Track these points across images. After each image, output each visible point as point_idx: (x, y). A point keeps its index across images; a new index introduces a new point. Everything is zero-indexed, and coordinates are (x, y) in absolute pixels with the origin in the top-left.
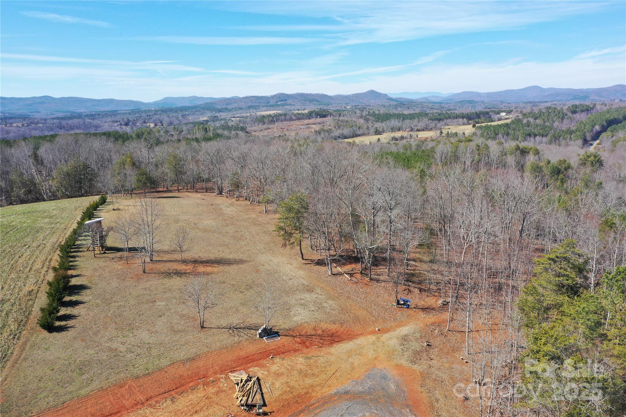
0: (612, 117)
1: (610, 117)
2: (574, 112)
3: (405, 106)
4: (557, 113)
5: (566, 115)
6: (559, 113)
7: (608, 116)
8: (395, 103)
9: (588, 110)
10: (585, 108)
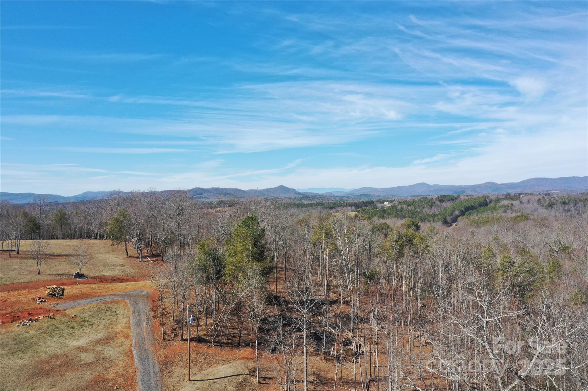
0: (469, 205)
1: (468, 204)
2: (441, 201)
3: (309, 199)
4: (427, 201)
5: (435, 203)
6: (429, 202)
7: (466, 204)
8: (301, 196)
9: (453, 200)
10: (451, 198)
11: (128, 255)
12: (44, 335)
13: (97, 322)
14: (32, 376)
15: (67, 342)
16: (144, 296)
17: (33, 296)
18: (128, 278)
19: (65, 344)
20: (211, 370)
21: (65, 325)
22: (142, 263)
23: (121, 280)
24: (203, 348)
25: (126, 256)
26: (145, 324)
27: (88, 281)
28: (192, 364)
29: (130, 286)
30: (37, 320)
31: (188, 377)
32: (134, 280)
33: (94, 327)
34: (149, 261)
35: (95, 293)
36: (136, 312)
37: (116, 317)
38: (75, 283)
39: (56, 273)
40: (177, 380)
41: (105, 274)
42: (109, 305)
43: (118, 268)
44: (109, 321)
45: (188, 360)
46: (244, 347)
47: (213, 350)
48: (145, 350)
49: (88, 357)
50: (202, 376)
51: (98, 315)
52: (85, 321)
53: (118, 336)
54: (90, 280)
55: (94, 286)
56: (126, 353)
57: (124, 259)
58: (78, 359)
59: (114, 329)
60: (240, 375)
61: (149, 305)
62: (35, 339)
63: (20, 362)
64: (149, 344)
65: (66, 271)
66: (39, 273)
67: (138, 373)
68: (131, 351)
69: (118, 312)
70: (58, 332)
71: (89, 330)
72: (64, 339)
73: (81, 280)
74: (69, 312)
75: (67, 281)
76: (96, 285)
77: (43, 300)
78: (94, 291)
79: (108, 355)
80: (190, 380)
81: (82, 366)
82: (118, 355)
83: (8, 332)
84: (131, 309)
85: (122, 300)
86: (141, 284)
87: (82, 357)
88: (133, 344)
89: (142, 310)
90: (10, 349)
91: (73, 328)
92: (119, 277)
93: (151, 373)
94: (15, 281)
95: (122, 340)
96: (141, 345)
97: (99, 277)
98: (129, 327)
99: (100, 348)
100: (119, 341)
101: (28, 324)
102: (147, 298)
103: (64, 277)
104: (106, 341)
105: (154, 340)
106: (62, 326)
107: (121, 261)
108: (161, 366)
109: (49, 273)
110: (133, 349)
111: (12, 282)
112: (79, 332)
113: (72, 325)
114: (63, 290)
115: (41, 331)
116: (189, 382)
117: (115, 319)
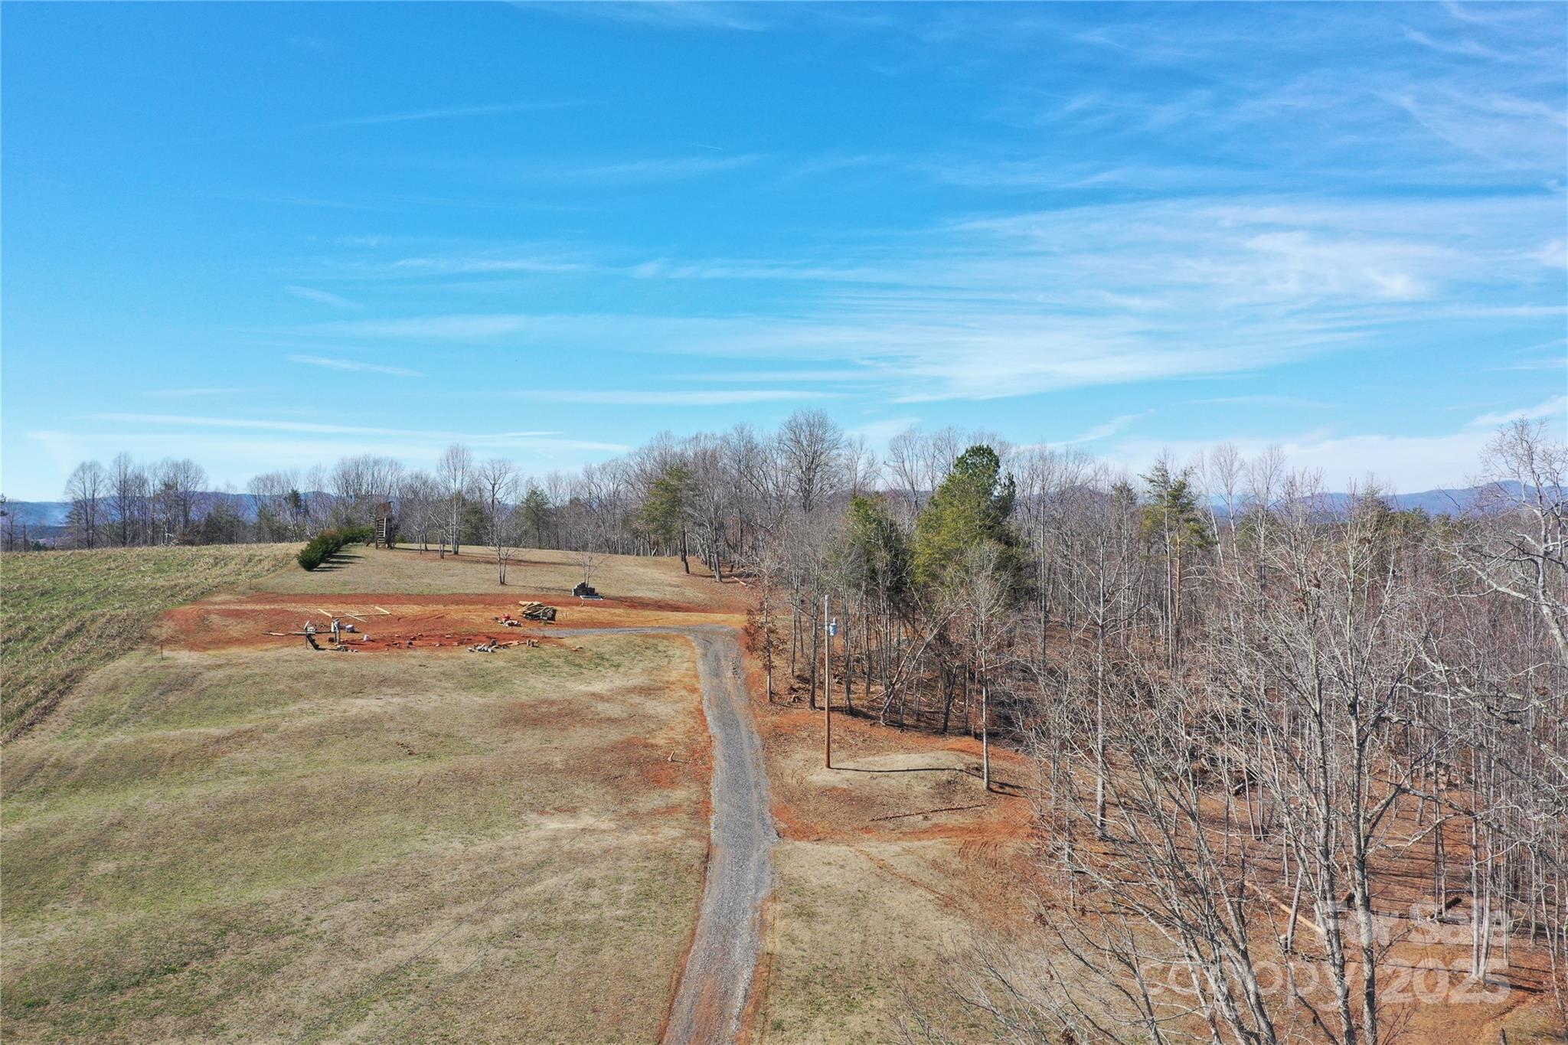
11: (688, 571)
12: (523, 670)
13: (626, 663)
14: (505, 722)
15: (568, 684)
16: (727, 634)
17: (495, 615)
18: (691, 606)
19: (564, 686)
20: (876, 759)
21: (562, 659)
22: (724, 586)
23: (675, 608)
24: (861, 725)
25: (685, 573)
26: (729, 674)
27: (605, 604)
28: (833, 746)
29: (695, 617)
30: (506, 646)
31: (824, 763)
32: (703, 611)
33: (621, 670)
34: (736, 582)
35: (621, 621)
36: (709, 655)
37: (667, 659)
38: (578, 604)
39: (538, 585)
40: (800, 764)
41: (640, 595)
42: (651, 641)
43: (668, 588)
44: (652, 665)
45: (826, 739)
46: (956, 736)
47: (882, 732)
48: (731, 712)
49: (614, 710)
50: (857, 764)
51: (628, 653)
52: (603, 659)
53: (674, 687)
54: (606, 601)
55: (617, 611)
56: (691, 712)
57: (679, 577)
58: (593, 709)
59: (663, 676)
60: (944, 769)
61: (737, 647)
62: (504, 674)
63: (481, 701)
64: (739, 704)
65: (558, 585)
66: (503, 583)
67: (716, 743)
68: (701, 712)
69: (670, 653)
70: (548, 669)
71: (612, 673)
72: (562, 679)
73: (590, 600)
74: (568, 641)
75: (559, 600)
76: (622, 610)
77: (516, 622)
78: (619, 618)
79: (652, 712)
80: (829, 766)
81: (600, 721)
82: (673, 714)
83: (452, 658)
84: (698, 651)
85: (678, 636)
86: (719, 617)
87: (599, 708)
88: (705, 702)
89: (721, 654)
90: (460, 682)
91: (580, 666)
92: (670, 602)
93: (745, 746)
94: (455, 591)
95: (682, 694)
96: (722, 703)
97: (626, 598)
98: (696, 677)
99: (636, 699)
100: (676, 696)
101: (490, 650)
102: (733, 636)
103: (553, 593)
104: (647, 691)
105: (750, 700)
106: (556, 662)
107: (675, 579)
108: (764, 739)
109: (522, 584)
110: (705, 709)
111: (450, 592)
112: (591, 673)
113: (577, 662)
114: (555, 611)
115: (516, 663)
116: (826, 769)
117: (665, 664)
